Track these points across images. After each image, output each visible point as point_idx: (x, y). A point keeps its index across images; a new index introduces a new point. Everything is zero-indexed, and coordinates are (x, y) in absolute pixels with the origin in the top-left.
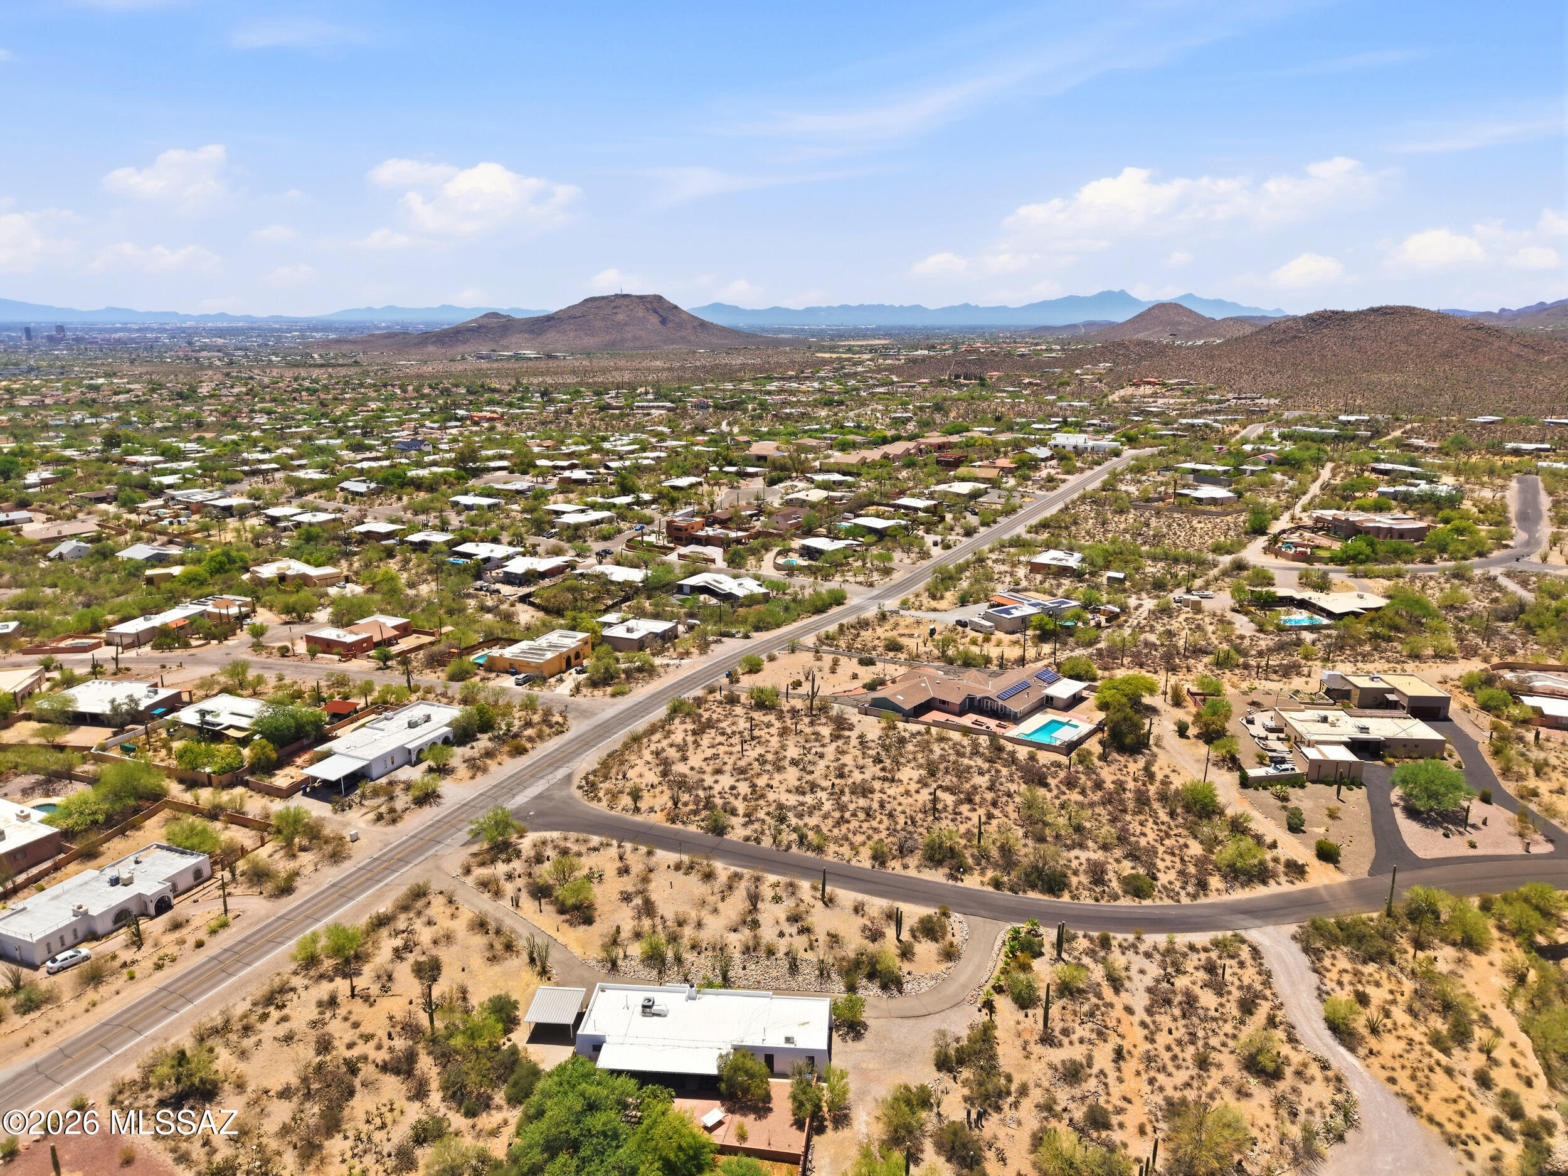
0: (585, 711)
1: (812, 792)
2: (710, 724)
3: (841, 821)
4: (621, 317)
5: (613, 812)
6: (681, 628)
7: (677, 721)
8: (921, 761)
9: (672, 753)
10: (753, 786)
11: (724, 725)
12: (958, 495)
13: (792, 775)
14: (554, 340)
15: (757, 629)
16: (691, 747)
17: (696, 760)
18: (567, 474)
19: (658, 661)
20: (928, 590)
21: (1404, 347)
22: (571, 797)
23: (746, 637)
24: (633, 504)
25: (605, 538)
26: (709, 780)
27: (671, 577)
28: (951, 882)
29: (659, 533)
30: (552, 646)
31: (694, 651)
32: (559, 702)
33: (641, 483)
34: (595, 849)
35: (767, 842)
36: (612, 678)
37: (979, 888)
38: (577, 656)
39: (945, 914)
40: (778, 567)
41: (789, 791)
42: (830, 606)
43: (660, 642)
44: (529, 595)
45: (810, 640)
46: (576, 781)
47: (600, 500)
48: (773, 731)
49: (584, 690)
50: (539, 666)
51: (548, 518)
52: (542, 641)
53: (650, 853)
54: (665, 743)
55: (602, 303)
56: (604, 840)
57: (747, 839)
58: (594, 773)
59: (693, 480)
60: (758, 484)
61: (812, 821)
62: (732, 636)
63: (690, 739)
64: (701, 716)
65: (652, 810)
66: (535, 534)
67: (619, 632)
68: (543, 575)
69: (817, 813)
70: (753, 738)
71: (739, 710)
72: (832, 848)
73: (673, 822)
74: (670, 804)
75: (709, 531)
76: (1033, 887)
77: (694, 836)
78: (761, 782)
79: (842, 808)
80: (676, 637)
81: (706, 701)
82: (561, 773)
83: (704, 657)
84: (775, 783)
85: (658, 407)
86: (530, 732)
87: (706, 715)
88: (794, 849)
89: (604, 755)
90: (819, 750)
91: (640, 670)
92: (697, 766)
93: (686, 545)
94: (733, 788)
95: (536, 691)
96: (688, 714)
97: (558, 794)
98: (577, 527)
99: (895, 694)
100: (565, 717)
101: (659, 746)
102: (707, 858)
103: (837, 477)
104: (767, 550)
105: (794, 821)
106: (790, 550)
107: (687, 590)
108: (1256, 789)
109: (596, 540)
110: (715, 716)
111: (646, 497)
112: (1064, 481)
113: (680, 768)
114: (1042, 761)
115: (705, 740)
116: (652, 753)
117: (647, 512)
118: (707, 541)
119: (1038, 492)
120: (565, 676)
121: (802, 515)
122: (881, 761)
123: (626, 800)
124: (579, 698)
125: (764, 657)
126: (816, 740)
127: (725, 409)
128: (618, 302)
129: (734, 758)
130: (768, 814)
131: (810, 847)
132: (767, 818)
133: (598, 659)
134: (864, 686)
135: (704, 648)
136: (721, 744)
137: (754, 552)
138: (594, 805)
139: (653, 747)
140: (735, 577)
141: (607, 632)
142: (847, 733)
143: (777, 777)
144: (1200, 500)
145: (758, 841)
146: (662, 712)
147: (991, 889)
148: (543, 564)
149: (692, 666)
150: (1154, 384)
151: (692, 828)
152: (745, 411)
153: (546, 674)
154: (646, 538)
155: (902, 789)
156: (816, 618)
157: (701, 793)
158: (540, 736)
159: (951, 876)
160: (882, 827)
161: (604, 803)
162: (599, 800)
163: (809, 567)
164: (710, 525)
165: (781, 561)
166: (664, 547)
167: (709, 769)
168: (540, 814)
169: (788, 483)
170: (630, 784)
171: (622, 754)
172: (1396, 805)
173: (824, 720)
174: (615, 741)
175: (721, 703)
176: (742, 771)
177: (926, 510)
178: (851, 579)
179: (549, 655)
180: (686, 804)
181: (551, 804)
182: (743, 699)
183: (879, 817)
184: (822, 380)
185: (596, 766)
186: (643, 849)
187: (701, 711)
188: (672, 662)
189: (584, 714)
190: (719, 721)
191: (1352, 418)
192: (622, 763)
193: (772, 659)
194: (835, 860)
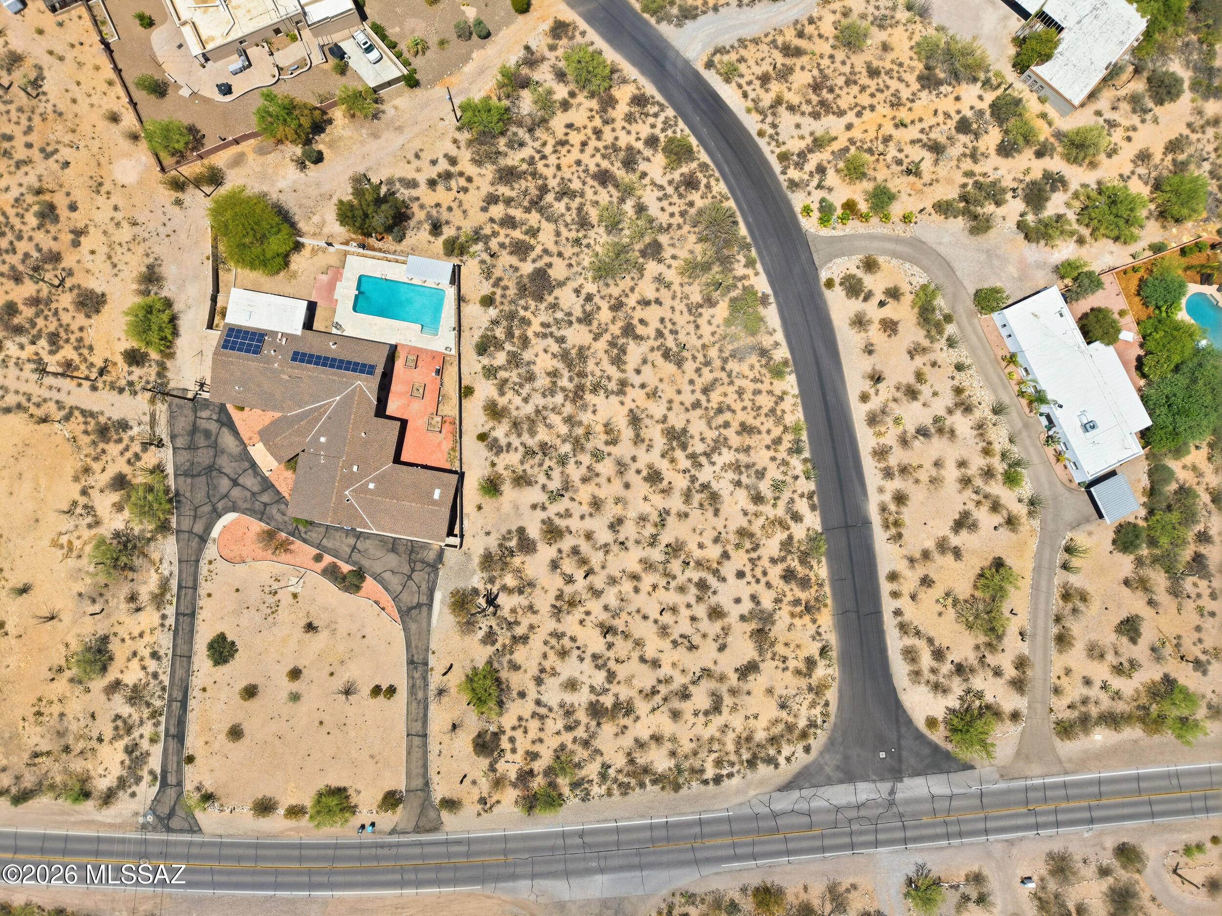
3: (747, 430)
28: (772, 299)
37: (763, 274)
41: (717, 513)
53: (892, 577)
56: (892, 637)
57: (813, 507)
61: (761, 456)
65: (817, 635)
69: (745, 460)
79: (720, 441)
88: (806, 454)
105: (773, 474)
123: (818, 672)
130: (774, 506)
131: (797, 441)
145: (811, 496)
151: (823, 571)
159: (765, 302)
160: (730, 389)
168: (880, 745)
186: (887, 588)
194: (800, 409)
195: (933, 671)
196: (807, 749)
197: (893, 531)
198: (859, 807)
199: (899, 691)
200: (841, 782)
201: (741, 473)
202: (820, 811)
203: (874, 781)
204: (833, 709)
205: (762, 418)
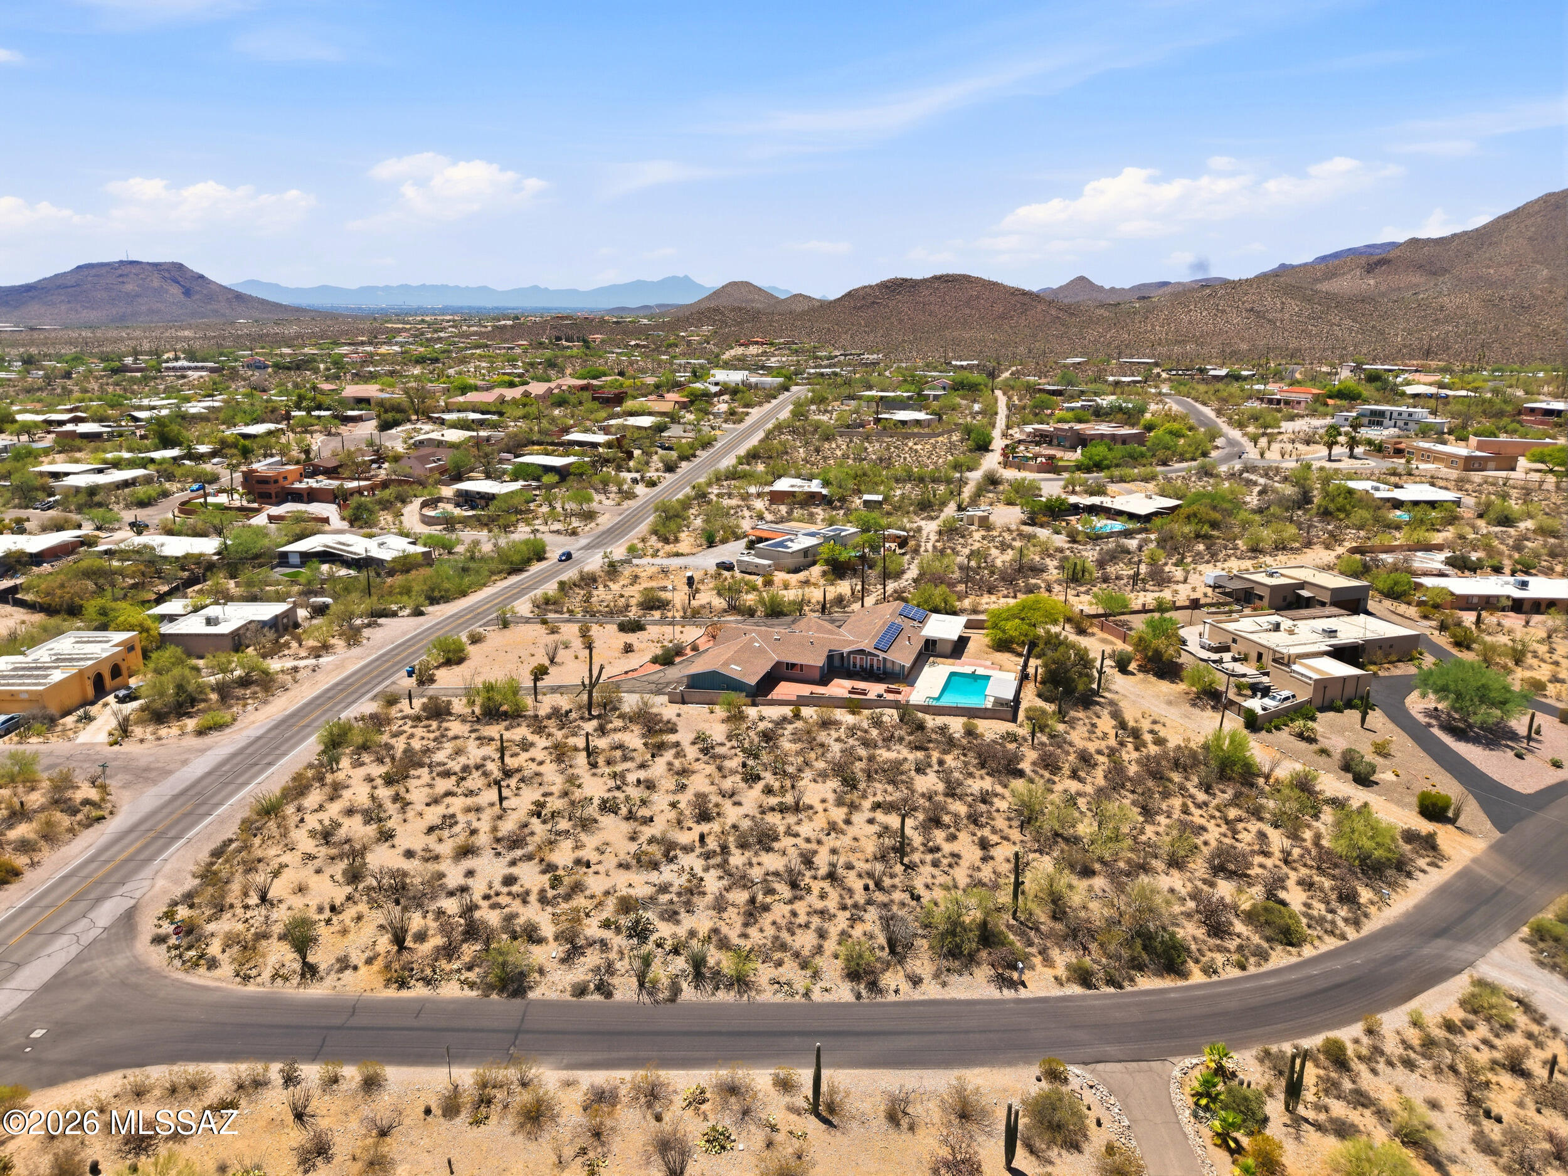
0: (147, 769)
1: (671, 860)
2: (412, 760)
3: (753, 911)
4: (129, 287)
5: (251, 988)
6: (302, 613)
7: (345, 763)
8: (821, 765)
9: (356, 829)
10: (550, 868)
11: (440, 756)
12: (639, 428)
13: (613, 829)
14: (34, 311)
15: (433, 601)
16: (391, 808)
17: (411, 835)
18: (69, 427)
19: (275, 665)
20: (655, 532)
21: (968, 311)
22: (139, 968)
23: (418, 613)
24: (183, 458)
25: (142, 504)
26: (454, 877)
27: (266, 542)
28: (1008, 994)
29: (231, 491)
30: (60, 660)
31: (338, 643)
32: (88, 758)
33: (193, 433)
34: (223, 1106)
35: (625, 989)
36: (193, 701)
37: (1056, 992)
38: (116, 671)
39: (1055, 1076)
40: (427, 521)
41: (623, 866)
42: (528, 561)
43: (271, 635)
44: (14, 589)
45: (523, 607)
46: (147, 926)
47: (126, 455)
48: (537, 753)
49: (138, 731)
50: (36, 698)
51: (39, 482)
52: (41, 654)
53: (371, 1084)
54: (334, 809)
55: (104, 271)
56: (244, 1069)
57: (580, 990)
58: (189, 899)
59: (272, 426)
60: (368, 428)
61: (702, 921)
62: (394, 614)
63: (384, 793)
64: (389, 747)
65: (344, 964)
66: (20, 507)
67: (193, 625)
68: (38, 559)
69: (700, 902)
70: (508, 774)
71: (456, 727)
72: (763, 973)
73: (402, 984)
74: (384, 943)
75: (312, 483)
76: (1141, 968)
77: (460, 1008)
78: (563, 856)
79: (742, 881)
80: (297, 625)
81: (389, 721)
82: (107, 912)
83: (356, 651)
84: (588, 854)
85: (196, 369)
86: (22, 830)
87: (400, 745)
88: (688, 993)
89: (204, 856)
90: (642, 774)
91: (244, 682)
92: (417, 845)
93: (279, 503)
94: (509, 881)
95: (34, 743)
96: (364, 747)
97: (105, 967)
98: (92, 491)
99: (726, 664)
100: (103, 788)
101: (325, 817)
102: (512, 1060)
103: (473, 416)
104: (404, 502)
105: (664, 930)
106: (440, 499)
107: (295, 560)
108: (1269, 731)
109: (128, 507)
110: (417, 745)
111: (203, 449)
112: (747, 414)
113: (381, 859)
114: (989, 736)
115: (417, 790)
116: (313, 834)
117: (208, 467)
118: (311, 496)
119: (724, 426)
120: (94, 710)
121: (446, 458)
122: (758, 778)
123: (279, 954)
124: (129, 747)
125: (464, 638)
126: (625, 759)
127: (289, 369)
128: (125, 270)
129: (486, 816)
130: (606, 924)
131: (717, 979)
132: (607, 934)
133: (158, 672)
134: (655, 660)
135: (353, 637)
136: (449, 794)
137: (386, 505)
138: (201, 977)
139: (312, 821)
140: (370, 536)
141: (167, 629)
142: (672, 738)
143: (591, 841)
144: (904, 423)
145: (604, 989)
146: (309, 749)
147: (1076, 990)
148: (34, 544)
149: (340, 666)
150: (763, 344)
151: (451, 990)
152: (316, 371)
153: (53, 710)
154: (210, 500)
155: (820, 821)
156: (514, 579)
157: (451, 906)
158: (49, 836)
159: (1003, 982)
160: (832, 904)
161: (226, 969)
162: (213, 964)
163: (477, 518)
164: (313, 475)
165: (430, 512)
166: (241, 509)
167: (446, 849)
168: (61, 1032)
169: (409, 426)
170: (281, 916)
171: (246, 847)
172: (1429, 725)
173: (618, 723)
174: (222, 821)
175: (417, 719)
176: (515, 842)
177: (609, 445)
178: (542, 528)
179: (57, 676)
180: (421, 937)
181: (88, 997)
182: (459, 706)
183: (816, 886)
184: (402, 345)
185: (191, 883)
186: (351, 1074)
187: (385, 738)
188: (301, 663)
189: (144, 775)
190: (427, 751)
191: (964, 363)
192: (250, 868)
193: (476, 640)
194: (780, 998)
197: (472, 1096)
201: (679, 894)
205: (770, 931)
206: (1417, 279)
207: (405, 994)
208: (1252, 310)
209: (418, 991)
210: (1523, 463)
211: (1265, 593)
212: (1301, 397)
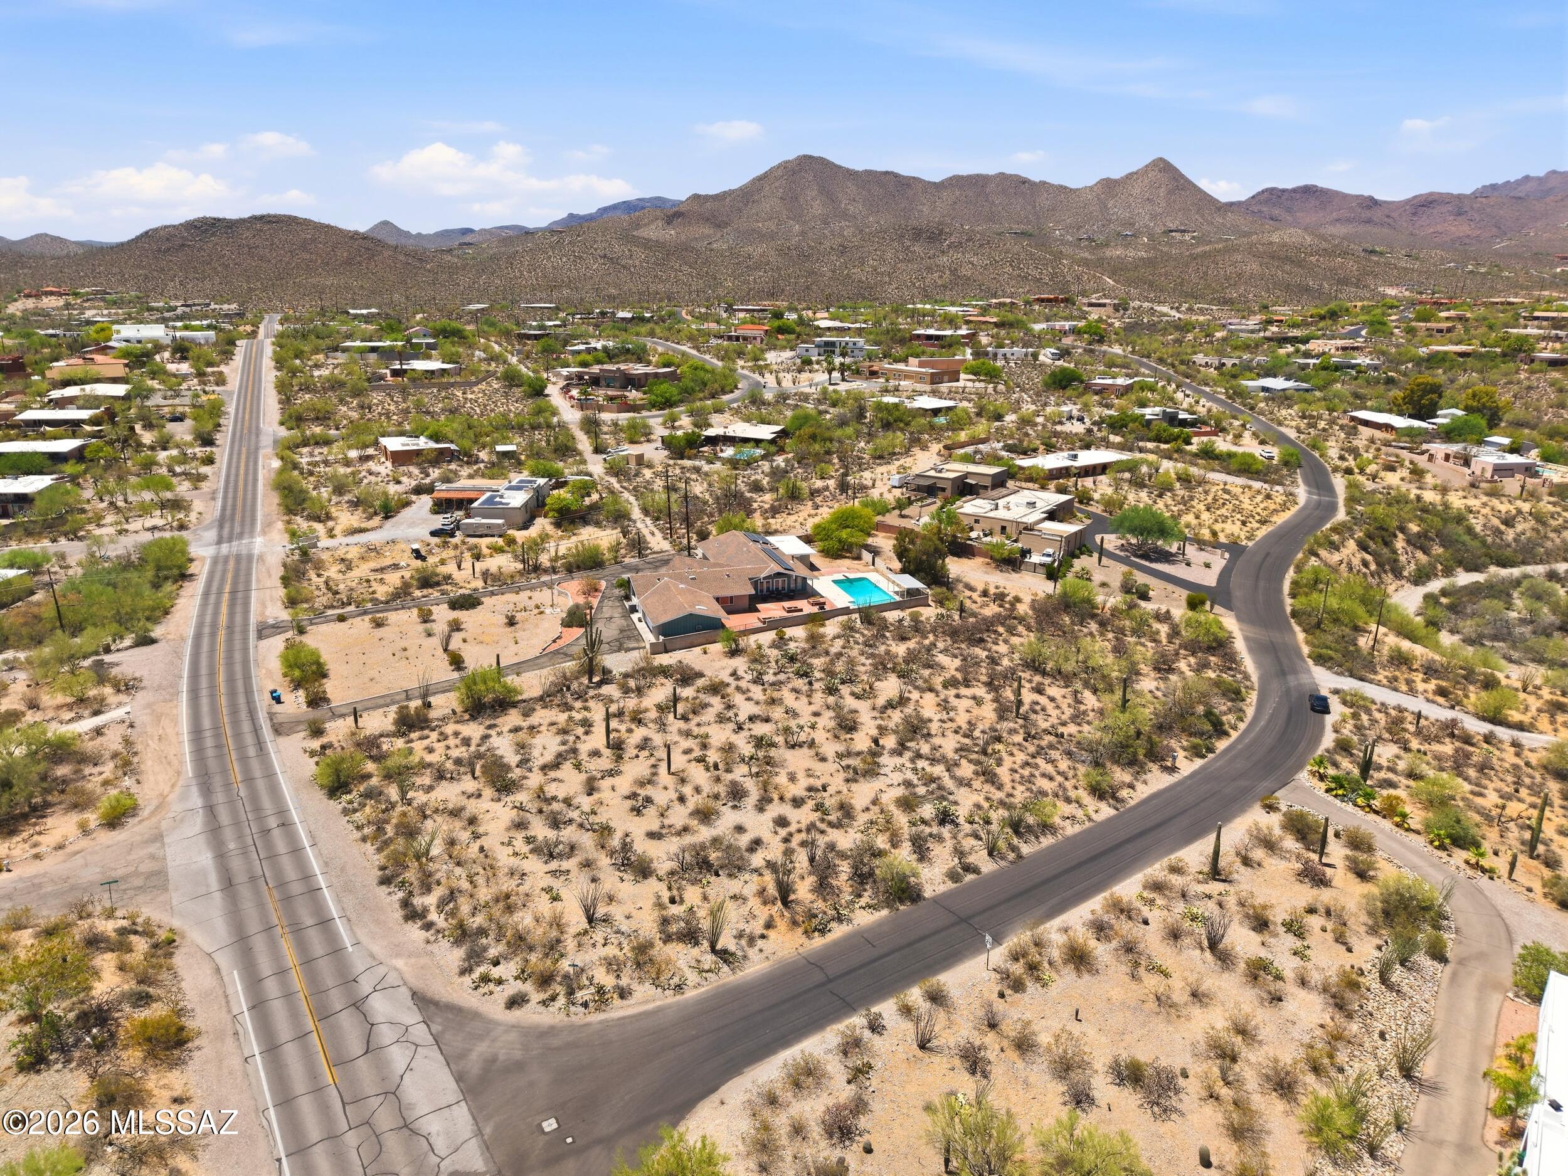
23: (147, 641)
57: (955, 876)
83: (145, 695)
119: (209, 389)
134: (569, 624)
143: (794, 772)
145: (970, 868)
149: (157, 714)
150: (61, 294)
161: (644, 990)
162: (622, 992)
172: (1128, 556)
176: (734, 793)
191: (364, 312)
195: (798, 1130)
196: (516, 1002)
197: (1018, 969)
198: (408, 1127)
199: (715, 1098)
200: (459, 1078)
202: (382, 1067)
203: (479, 1133)
204: (619, 1010)
206: (707, 230)
207: (830, 937)
208: (605, 256)
209: (838, 931)
210: (962, 376)
211: (948, 485)
212: (756, 333)
